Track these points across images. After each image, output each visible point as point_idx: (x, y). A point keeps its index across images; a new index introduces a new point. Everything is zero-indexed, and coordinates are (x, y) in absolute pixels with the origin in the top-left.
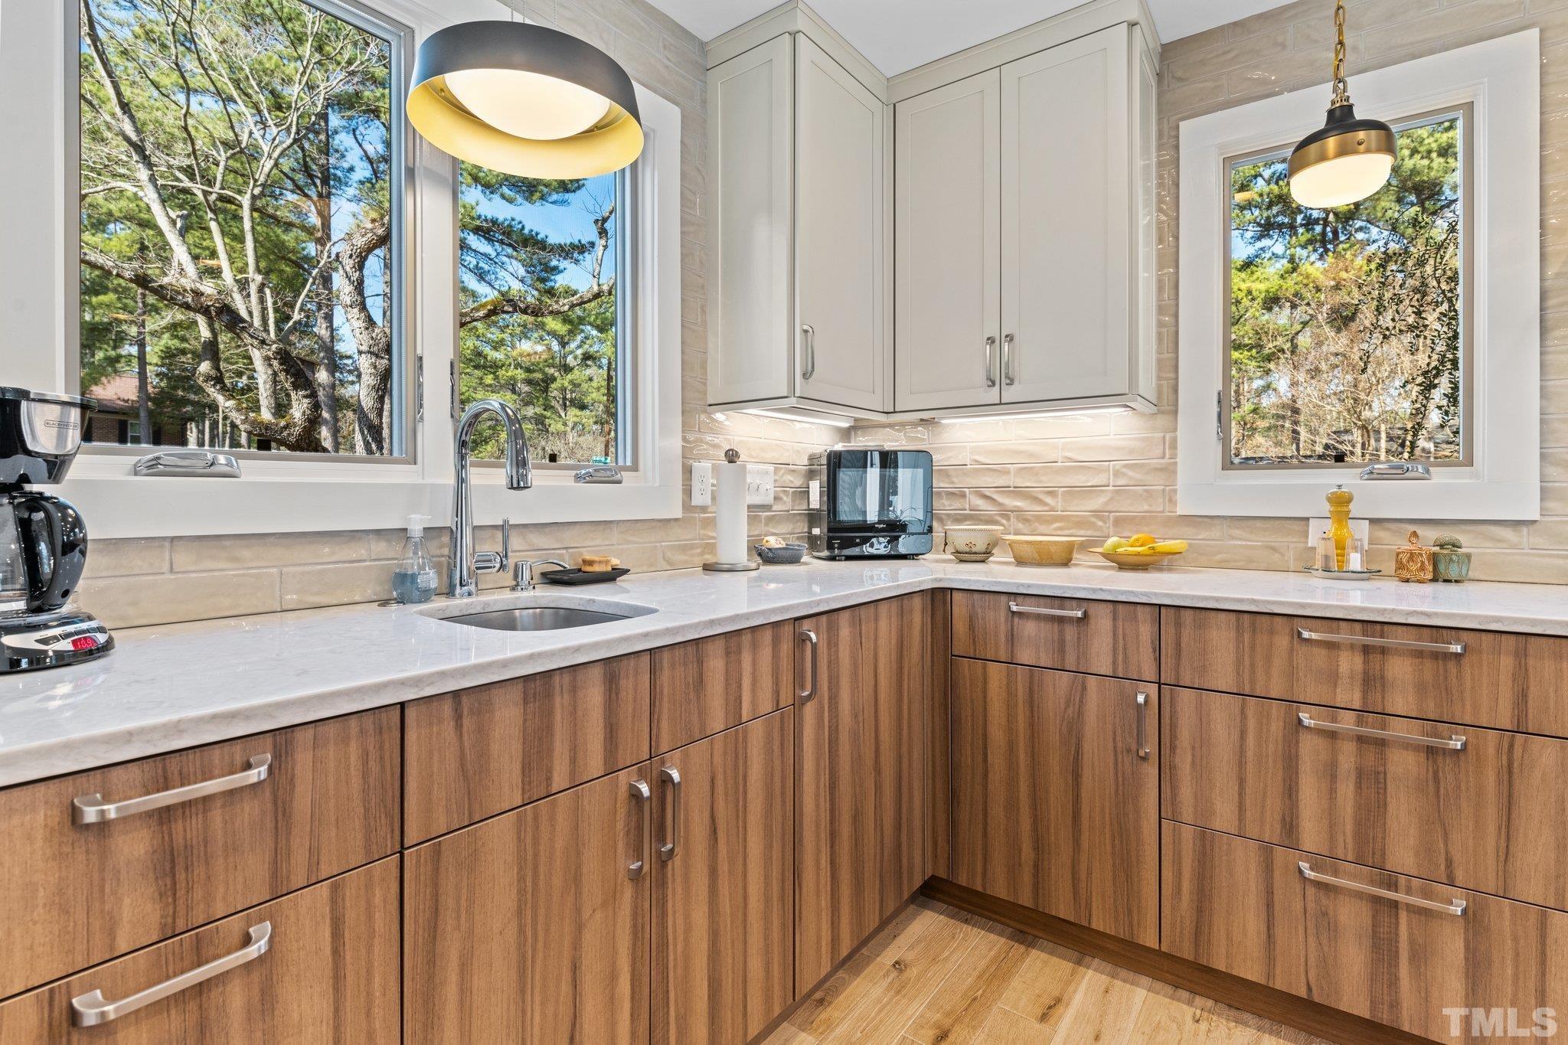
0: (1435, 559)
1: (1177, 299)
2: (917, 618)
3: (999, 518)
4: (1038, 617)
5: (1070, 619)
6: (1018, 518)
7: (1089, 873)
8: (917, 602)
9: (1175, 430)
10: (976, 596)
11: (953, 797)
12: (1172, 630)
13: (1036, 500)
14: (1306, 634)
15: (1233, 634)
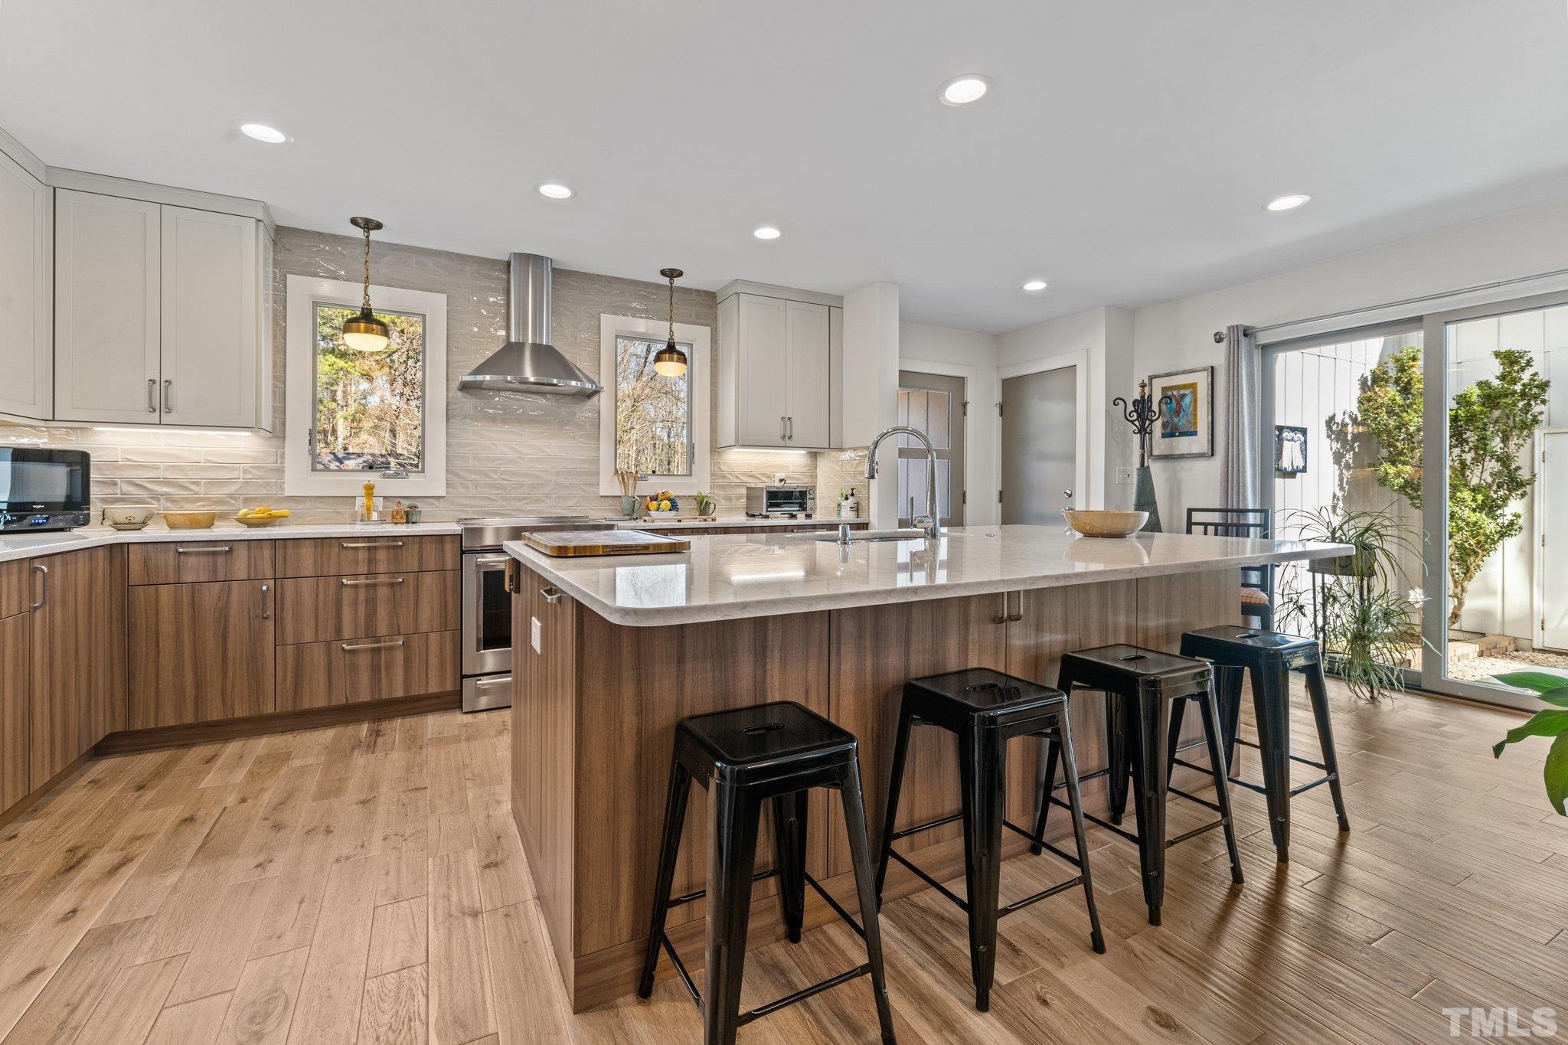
0: (407, 513)
1: (285, 373)
2: (101, 563)
3: (150, 500)
4: (199, 554)
5: (221, 553)
6: (167, 500)
7: (233, 687)
8: (101, 553)
9: (284, 448)
10: (150, 546)
11: (129, 676)
12: (282, 551)
13: (186, 488)
14: (345, 545)
15: (313, 550)
